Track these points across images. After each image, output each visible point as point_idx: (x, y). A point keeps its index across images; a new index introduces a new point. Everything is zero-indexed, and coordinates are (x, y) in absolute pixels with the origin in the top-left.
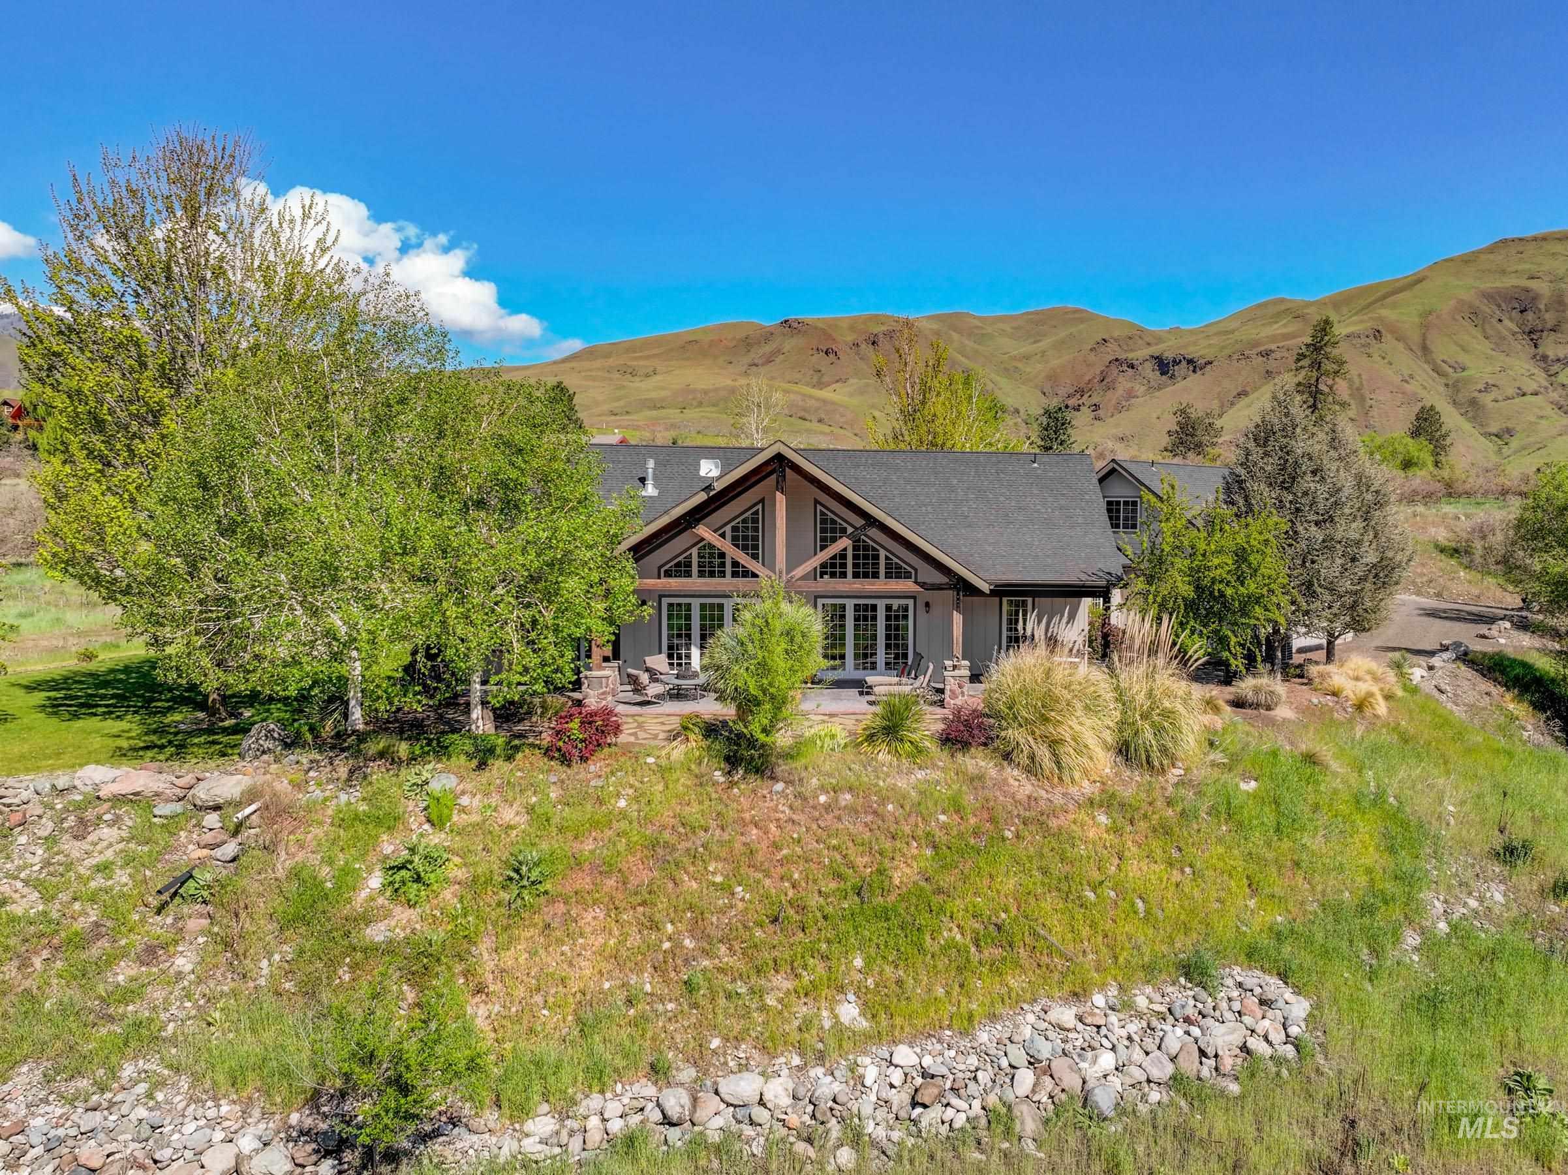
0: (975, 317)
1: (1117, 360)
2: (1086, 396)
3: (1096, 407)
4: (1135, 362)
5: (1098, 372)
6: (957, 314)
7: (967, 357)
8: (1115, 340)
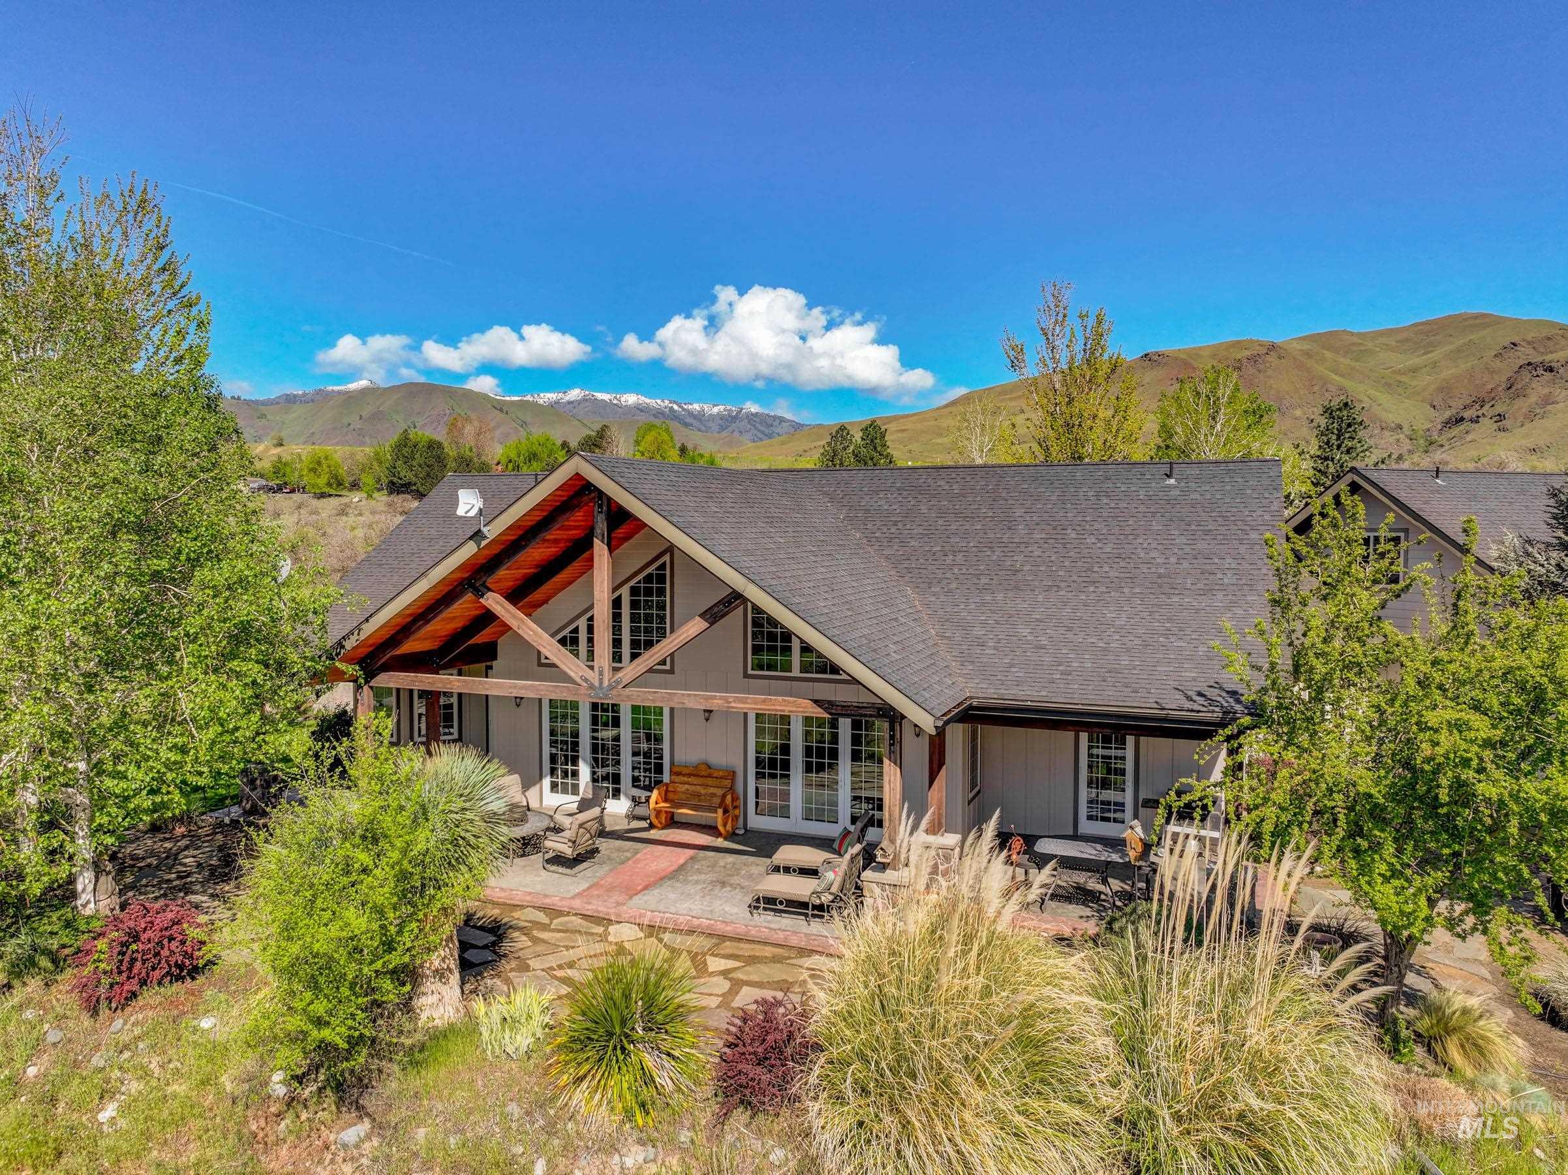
0: (1352, 334)
1: (1529, 364)
2: (1487, 407)
3: (1501, 417)
4: (1554, 365)
5: (1504, 379)
6: (1331, 333)
7: (1342, 376)
8: (1529, 343)
